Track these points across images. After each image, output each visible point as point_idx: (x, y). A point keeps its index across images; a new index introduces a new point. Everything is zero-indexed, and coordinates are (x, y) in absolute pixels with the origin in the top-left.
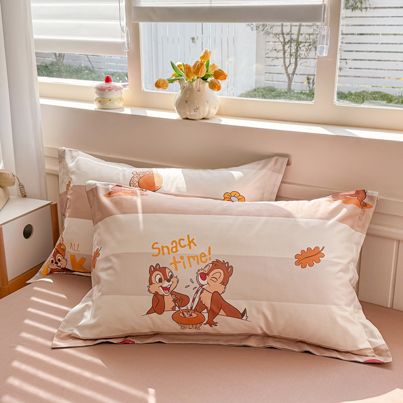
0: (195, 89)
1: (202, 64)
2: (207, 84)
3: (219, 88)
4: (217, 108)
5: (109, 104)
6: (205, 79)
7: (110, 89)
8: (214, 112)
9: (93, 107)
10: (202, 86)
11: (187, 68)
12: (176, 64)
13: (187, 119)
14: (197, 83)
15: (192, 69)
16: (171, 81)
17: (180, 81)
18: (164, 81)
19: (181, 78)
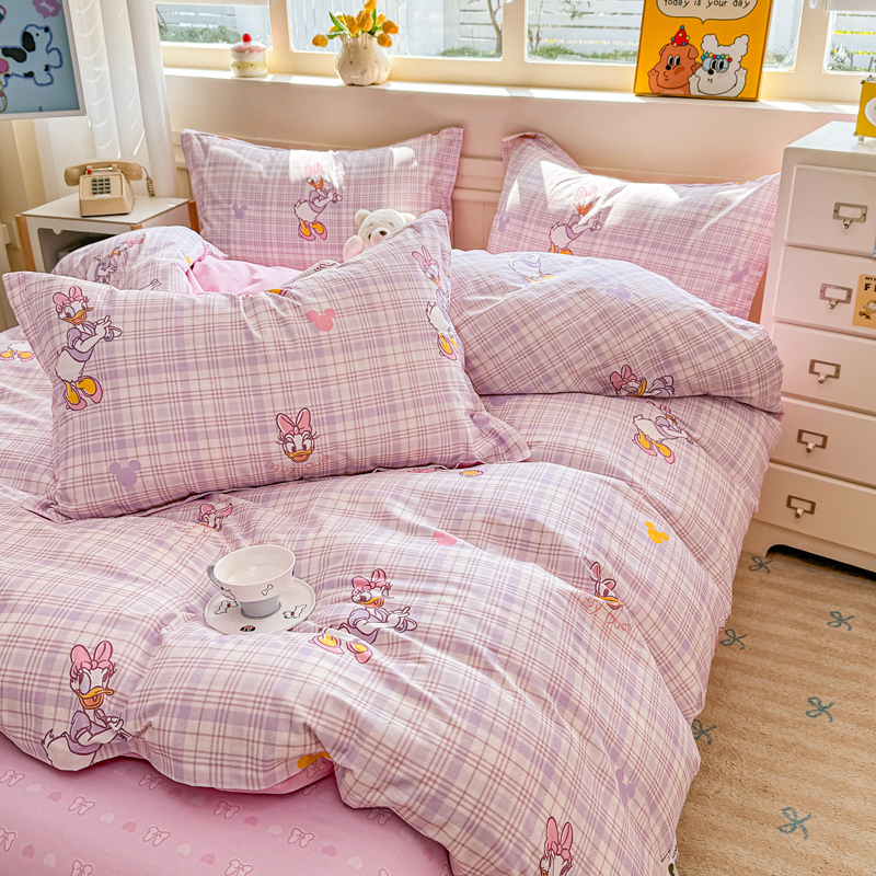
0: (361, 47)
1: (367, 15)
2: (375, 40)
3: (390, 44)
4: (389, 70)
5: (250, 70)
6: (372, 33)
7: (251, 51)
8: (385, 75)
9: (231, 75)
10: (368, 42)
11: (350, 20)
12: (335, 15)
13: (353, 85)
14: (363, 38)
15: (356, 21)
16: (331, 37)
17: (343, 37)
18: (323, 37)
19: (342, 33)
